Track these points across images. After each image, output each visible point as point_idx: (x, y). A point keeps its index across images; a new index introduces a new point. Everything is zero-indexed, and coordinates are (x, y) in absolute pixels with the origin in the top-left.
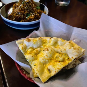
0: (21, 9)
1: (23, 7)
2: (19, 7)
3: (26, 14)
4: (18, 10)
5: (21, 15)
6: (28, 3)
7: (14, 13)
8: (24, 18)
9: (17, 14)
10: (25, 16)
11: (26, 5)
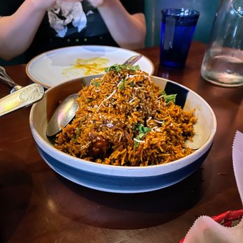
0: (115, 106)
1: (123, 98)
2: (105, 100)
3: (132, 124)
4: (101, 111)
5: (116, 130)
6: (139, 84)
7: (84, 122)
8: (127, 141)
9: (96, 129)
10: (129, 132)
11: (133, 91)
